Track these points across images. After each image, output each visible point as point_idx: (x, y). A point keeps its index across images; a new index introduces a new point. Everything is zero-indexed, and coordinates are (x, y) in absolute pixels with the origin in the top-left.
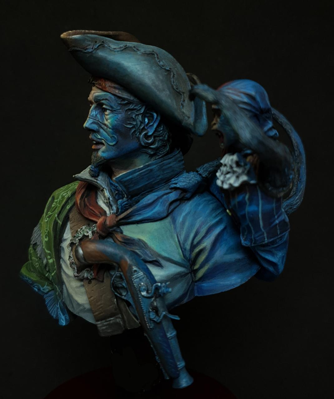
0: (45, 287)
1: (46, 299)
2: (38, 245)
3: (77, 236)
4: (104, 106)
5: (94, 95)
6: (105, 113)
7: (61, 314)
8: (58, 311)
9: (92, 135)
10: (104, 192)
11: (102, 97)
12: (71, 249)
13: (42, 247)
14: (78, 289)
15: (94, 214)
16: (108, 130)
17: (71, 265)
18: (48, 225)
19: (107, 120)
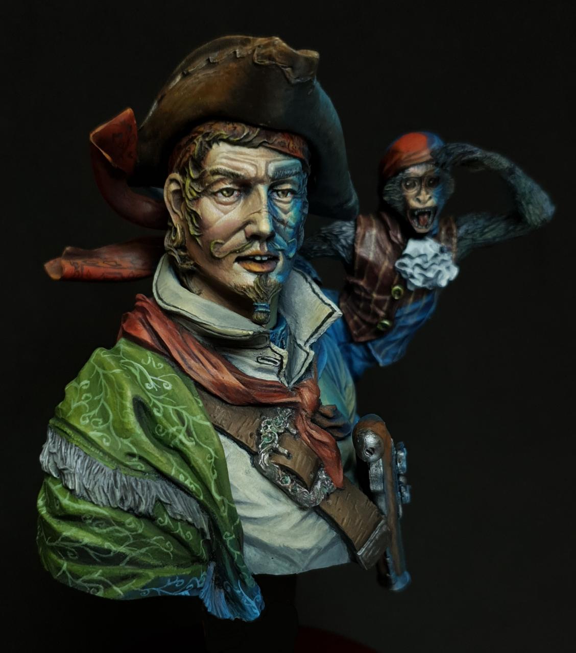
1: (204, 598)
2: (170, 505)
3: (267, 442)
4: (288, 186)
5: (270, 165)
6: (280, 199)
7: (250, 600)
8: (243, 599)
9: (267, 246)
10: (269, 349)
11: (291, 170)
12: (278, 466)
13: (182, 503)
14: (297, 528)
15: (279, 392)
16: (286, 230)
17: (292, 491)
18: (209, 448)
19: (286, 212)
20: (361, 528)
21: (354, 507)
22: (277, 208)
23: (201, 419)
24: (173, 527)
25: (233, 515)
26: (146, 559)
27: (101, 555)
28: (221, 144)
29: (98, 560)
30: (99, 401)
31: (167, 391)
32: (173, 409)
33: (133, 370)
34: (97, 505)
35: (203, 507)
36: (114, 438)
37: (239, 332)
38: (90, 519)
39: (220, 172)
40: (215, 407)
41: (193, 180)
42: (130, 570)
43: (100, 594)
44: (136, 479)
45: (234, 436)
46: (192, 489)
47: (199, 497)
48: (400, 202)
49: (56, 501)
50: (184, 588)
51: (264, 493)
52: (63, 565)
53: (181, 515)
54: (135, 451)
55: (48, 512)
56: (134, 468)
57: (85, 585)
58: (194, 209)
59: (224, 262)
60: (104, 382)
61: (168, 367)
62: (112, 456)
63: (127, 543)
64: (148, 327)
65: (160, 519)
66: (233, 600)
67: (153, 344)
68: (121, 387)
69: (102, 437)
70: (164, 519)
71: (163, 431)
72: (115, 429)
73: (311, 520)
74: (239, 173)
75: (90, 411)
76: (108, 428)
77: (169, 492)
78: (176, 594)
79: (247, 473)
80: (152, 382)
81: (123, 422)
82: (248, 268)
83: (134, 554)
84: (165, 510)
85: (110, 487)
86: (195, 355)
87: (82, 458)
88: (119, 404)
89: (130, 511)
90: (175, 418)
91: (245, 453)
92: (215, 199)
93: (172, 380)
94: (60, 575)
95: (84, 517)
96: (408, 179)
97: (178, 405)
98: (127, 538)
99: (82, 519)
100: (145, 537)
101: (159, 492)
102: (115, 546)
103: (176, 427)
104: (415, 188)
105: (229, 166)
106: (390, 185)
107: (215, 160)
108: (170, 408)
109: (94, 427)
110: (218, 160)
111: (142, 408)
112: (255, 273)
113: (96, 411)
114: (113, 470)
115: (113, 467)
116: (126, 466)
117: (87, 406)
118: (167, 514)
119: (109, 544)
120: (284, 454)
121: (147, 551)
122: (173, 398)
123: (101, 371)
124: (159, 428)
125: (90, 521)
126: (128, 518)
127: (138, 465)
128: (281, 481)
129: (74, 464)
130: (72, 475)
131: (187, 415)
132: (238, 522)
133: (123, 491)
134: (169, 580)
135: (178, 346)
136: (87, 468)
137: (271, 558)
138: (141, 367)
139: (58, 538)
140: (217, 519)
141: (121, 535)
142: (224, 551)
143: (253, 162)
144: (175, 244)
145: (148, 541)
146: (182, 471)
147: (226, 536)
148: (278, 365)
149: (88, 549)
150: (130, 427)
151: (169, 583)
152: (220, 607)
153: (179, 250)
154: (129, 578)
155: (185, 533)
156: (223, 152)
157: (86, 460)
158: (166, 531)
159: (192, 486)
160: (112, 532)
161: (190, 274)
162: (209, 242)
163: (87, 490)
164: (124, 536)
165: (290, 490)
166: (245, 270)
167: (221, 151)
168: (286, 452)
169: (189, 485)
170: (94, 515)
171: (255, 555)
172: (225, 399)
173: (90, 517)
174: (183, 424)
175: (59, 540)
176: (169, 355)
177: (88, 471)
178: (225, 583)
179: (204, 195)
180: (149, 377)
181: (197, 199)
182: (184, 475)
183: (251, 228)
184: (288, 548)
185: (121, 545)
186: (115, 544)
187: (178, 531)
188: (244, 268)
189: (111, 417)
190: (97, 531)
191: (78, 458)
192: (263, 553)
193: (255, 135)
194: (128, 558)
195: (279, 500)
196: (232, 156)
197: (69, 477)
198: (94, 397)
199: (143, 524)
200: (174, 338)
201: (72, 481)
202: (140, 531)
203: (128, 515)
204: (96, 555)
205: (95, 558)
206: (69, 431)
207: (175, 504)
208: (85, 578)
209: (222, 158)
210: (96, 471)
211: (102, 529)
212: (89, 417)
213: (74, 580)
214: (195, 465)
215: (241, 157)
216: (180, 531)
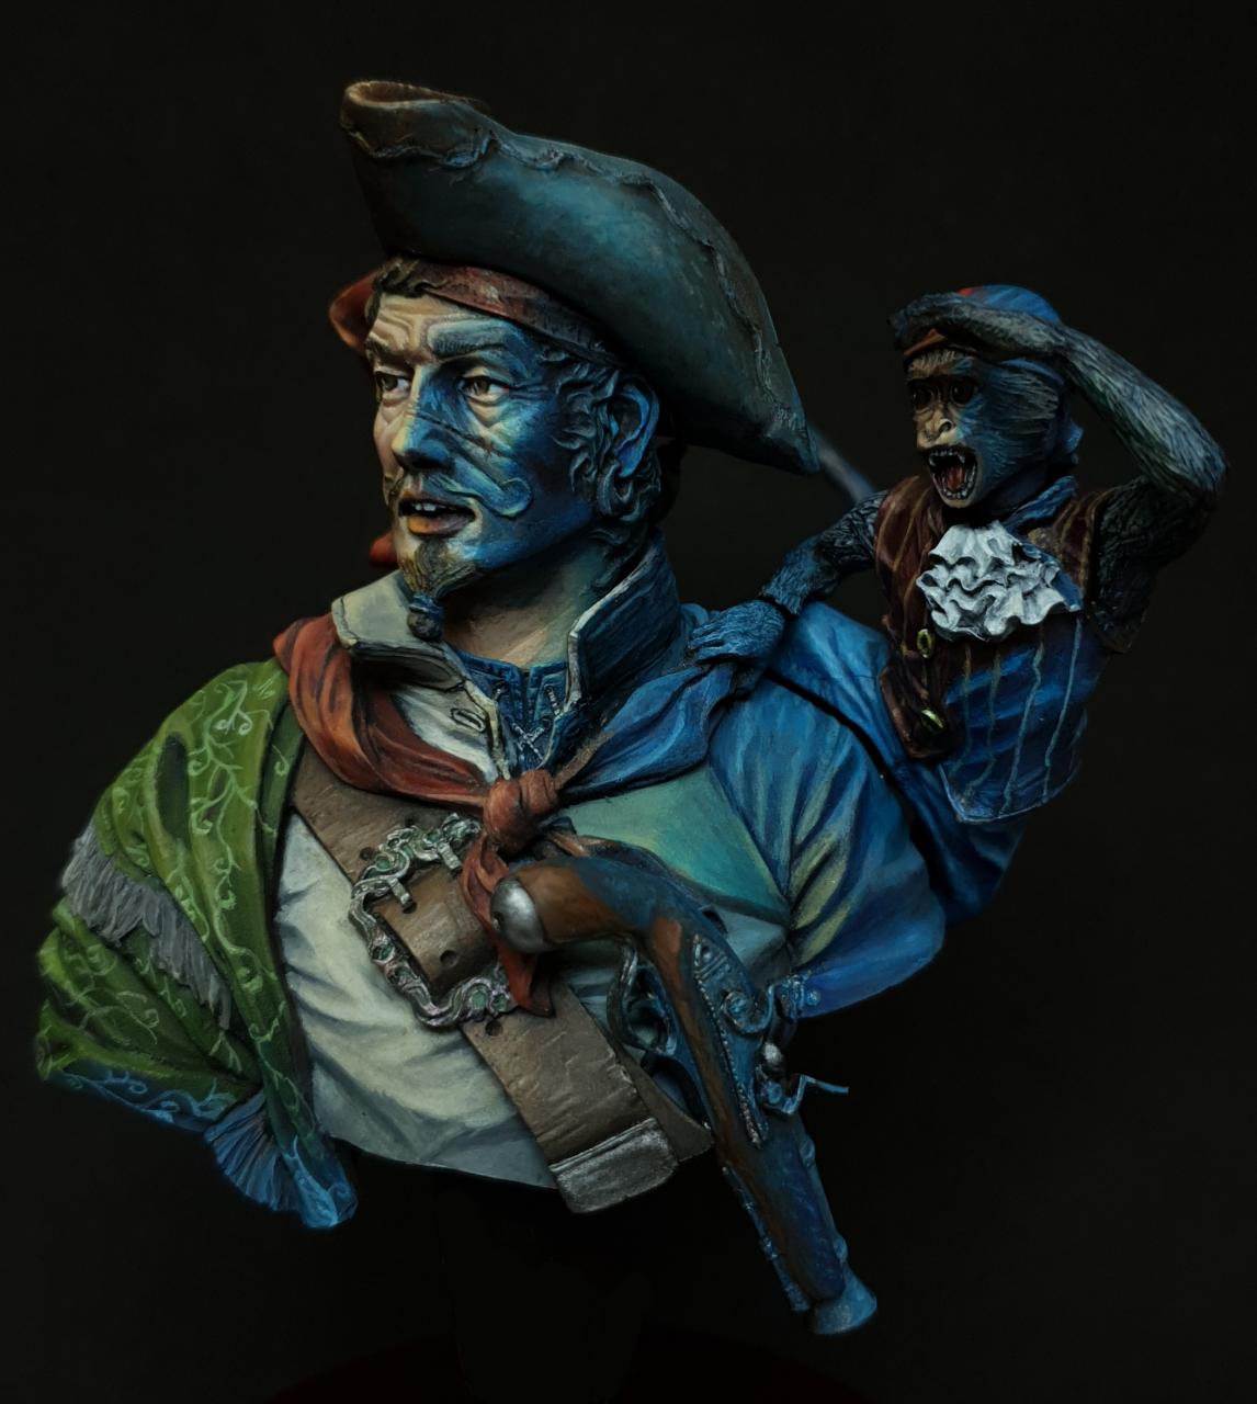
0: (211, 1097)
1: (215, 1144)
2: (156, 938)
3: (381, 870)
5: (433, 328)
6: (474, 396)
8: (297, 1178)
9: (426, 483)
10: (464, 692)
11: (477, 338)
12: (375, 920)
13: (180, 942)
14: (419, 1068)
16: (492, 459)
22: (470, 415)
24: (157, 982)
25: (274, 995)
26: (107, 1028)
31: (236, 737)
32: (221, 768)
33: (228, 697)
35: (212, 961)
44: (125, 879)
46: (192, 919)
47: (200, 936)
53: (166, 964)
54: (142, 829)
56: (133, 860)
62: (116, 831)
63: (88, 990)
70: (144, 962)
77: (166, 917)
80: (232, 720)
82: (409, 527)
83: (94, 1013)
84: (148, 948)
89: (96, 931)
90: (211, 784)
93: (258, 721)
97: (233, 763)
98: (87, 979)
100: (109, 986)
101: (150, 912)
102: (74, 990)
108: (219, 766)
112: (418, 535)
114: (106, 856)
115: (109, 850)
116: (125, 854)
118: (149, 954)
119: (70, 983)
120: (400, 902)
122: (235, 749)
126: (93, 943)
127: (141, 857)
128: (374, 953)
131: (234, 782)
132: (280, 1011)
133: (98, 893)
138: (245, 693)
141: (83, 972)
145: (114, 994)
146: (185, 879)
147: (255, 1033)
155: (174, 1000)
159: (192, 912)
160: (75, 962)
164: (85, 975)
166: (411, 532)
168: (405, 896)
171: (336, 1098)
172: (339, 772)
174: (216, 796)
180: (236, 712)
182: (184, 891)
185: (82, 991)
186: (75, 986)
187: (164, 993)
192: (348, 1097)
193: (410, 271)
194: (87, 1019)
195: (388, 996)
199: (113, 963)
203: (93, 937)
207: (167, 940)
211: (69, 955)
215: (395, 315)
216: (167, 994)
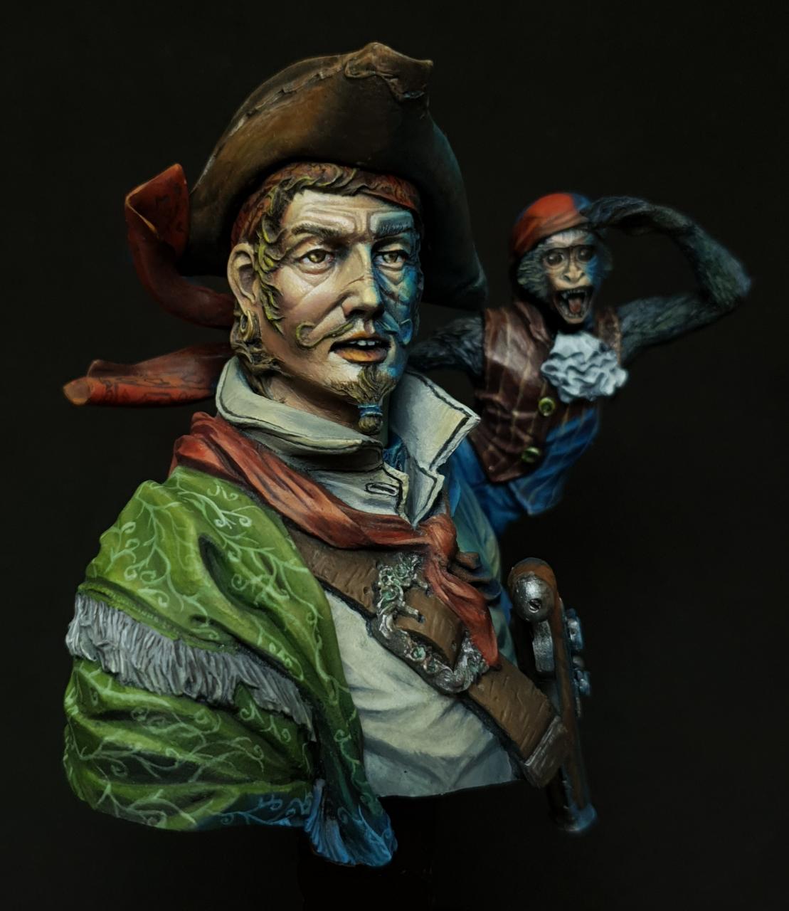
0: (306, 798)
1: (310, 832)
2: (258, 689)
3: (389, 599)
4: (397, 247)
5: (372, 217)
6: (387, 265)
7: (376, 835)
8: (366, 834)
9: (374, 326)
10: (382, 471)
11: (400, 224)
12: (406, 633)
13: (275, 687)
14: (439, 727)
15: (401, 529)
16: (397, 307)
17: (429, 668)
18: (309, 604)
19: (396, 283)
20: (527, 726)
21: (516, 695)
22: (383, 277)
23: (295, 564)
24: (263, 722)
25: (347, 706)
26: (225, 772)
27: (161, 768)
28: (307, 192)
29: (156, 776)
30: (151, 546)
31: (244, 529)
32: (255, 552)
33: (196, 503)
34: (154, 693)
35: (304, 693)
36: (174, 595)
37: (341, 442)
38: (143, 714)
39: (306, 229)
40: (313, 552)
41: (270, 245)
42: (203, 787)
43: (162, 825)
44: (207, 653)
45: (341, 590)
46: (288, 664)
47: (298, 676)
48: (541, 283)
49: (93, 694)
50: (282, 813)
51: (388, 674)
52: (105, 788)
53: (274, 704)
54: (204, 612)
55: (81, 712)
56: (204, 637)
57: (140, 813)
58: (271, 284)
59: (316, 352)
60: (156, 521)
61: (245, 498)
62: (172, 621)
63: (199, 748)
64: (213, 447)
65: (244, 710)
66: (351, 835)
67: (223, 468)
68: (181, 524)
69: (157, 596)
70: (249, 710)
71: (243, 583)
72: (174, 583)
73: (456, 716)
74: (332, 228)
75: (138, 562)
76: (165, 583)
77: (254, 671)
78: (272, 824)
79: (362, 645)
80: (223, 518)
81: (186, 572)
82: (349, 358)
83: (208, 764)
84: (251, 698)
85: (170, 664)
86: (281, 480)
87: (128, 627)
88: (179, 547)
89: (200, 699)
90: (259, 564)
91: (358, 616)
92: (299, 267)
93: (250, 514)
94: (102, 803)
95: (134, 712)
96: (551, 251)
97: (262, 547)
98: (196, 741)
99: (132, 716)
100: (223, 738)
101: (241, 671)
102: (180, 753)
103: (261, 576)
104: (562, 263)
105: (319, 221)
106: (527, 262)
107: (297, 215)
108: (252, 551)
109: (145, 583)
110: (302, 215)
111: (210, 553)
112: (360, 363)
113: (146, 562)
114: (174, 641)
115: (174, 636)
116: (193, 635)
117: (133, 555)
118: (254, 702)
119: (172, 749)
120: (413, 616)
121: (227, 758)
122: (253, 537)
123: (150, 508)
124: (237, 579)
125: (143, 718)
126: (199, 709)
127: (210, 633)
128: (412, 655)
129: (118, 636)
130: (116, 653)
131: (276, 559)
132: (354, 715)
133: (189, 670)
134: (261, 800)
135: (257, 469)
136: (137, 640)
137: (403, 772)
138: (208, 499)
139: (98, 746)
140: (325, 710)
141: (189, 736)
142: (336, 760)
143: (350, 214)
144: (245, 338)
145: (228, 743)
146: (272, 638)
147: (339, 737)
148: (395, 494)
149: (142, 760)
150: (196, 578)
151: (262, 805)
152: (334, 847)
153: (252, 346)
154: (203, 798)
155: (280, 731)
156: (308, 204)
157: (134, 629)
158: (253, 729)
159: (288, 660)
160: (175, 731)
161: (268, 375)
162: (294, 327)
163: (136, 670)
164: (193, 737)
165: (425, 667)
166: (345, 361)
167: (306, 201)
168: (416, 612)
169: (283, 659)
170: (149, 708)
171: (381, 768)
172: (326, 539)
173: (142, 711)
174: (271, 571)
175: (100, 748)
176: (244, 482)
177: (138, 645)
178: (340, 810)
179: (285, 264)
180: (220, 512)
181: (274, 270)
182: (276, 645)
183: (352, 302)
184: (426, 756)
185: (190, 751)
186: (181, 750)
187: (269, 729)
188: (344, 358)
189: (169, 567)
190: (154, 732)
191: (124, 628)
192: (392, 764)
193: (351, 178)
194: (200, 771)
195: (409, 684)
196: (321, 207)
197: (112, 657)
198: (142, 542)
199: (220, 719)
200: (252, 459)
201: (115, 661)
202: (216, 729)
203: (199, 705)
204: (152, 768)
205: (151, 771)
206: (108, 592)
207: (264, 687)
208: (139, 802)
209: (307, 211)
210: (149, 644)
211: (160, 728)
212: (136, 569)
213: (124, 808)
214: (291, 630)
215: (333, 209)
216: (272, 729)
